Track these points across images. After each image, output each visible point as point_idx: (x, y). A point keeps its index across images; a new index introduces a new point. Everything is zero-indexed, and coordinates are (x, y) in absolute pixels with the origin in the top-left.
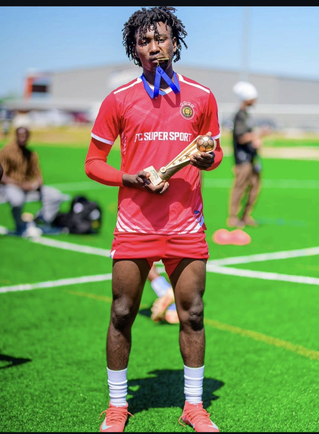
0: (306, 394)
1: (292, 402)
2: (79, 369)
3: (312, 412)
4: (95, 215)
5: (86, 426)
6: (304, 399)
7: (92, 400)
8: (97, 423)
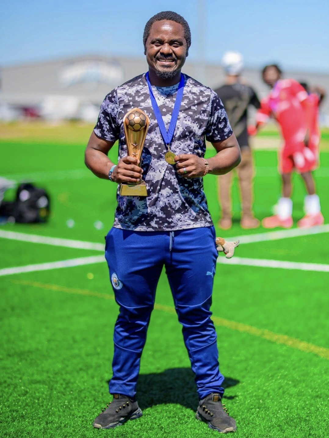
0: (274, 381)
1: (259, 389)
2: (21, 360)
3: (281, 399)
4: (42, 202)
5: (26, 422)
6: (272, 385)
7: (35, 393)
8: (39, 418)
